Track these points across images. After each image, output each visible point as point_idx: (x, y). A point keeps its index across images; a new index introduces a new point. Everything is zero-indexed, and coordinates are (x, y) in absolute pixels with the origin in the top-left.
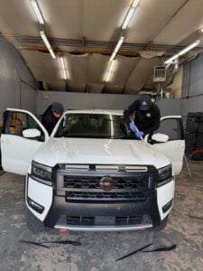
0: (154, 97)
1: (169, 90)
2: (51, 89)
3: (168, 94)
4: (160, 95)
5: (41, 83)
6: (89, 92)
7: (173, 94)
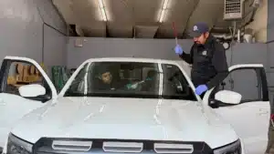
0: (229, 41)
1: (249, 31)
2: (87, 34)
3: (247, 37)
4: (236, 39)
5: (73, 27)
6: (137, 37)
7: (255, 36)
